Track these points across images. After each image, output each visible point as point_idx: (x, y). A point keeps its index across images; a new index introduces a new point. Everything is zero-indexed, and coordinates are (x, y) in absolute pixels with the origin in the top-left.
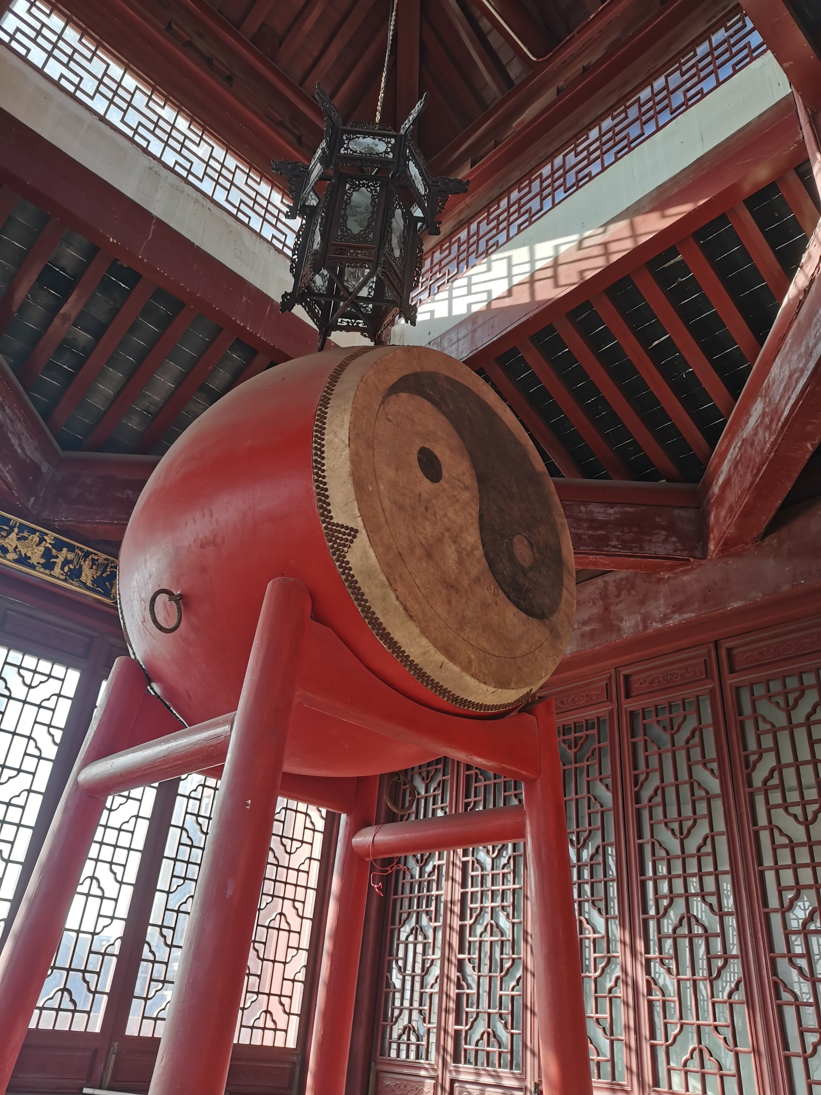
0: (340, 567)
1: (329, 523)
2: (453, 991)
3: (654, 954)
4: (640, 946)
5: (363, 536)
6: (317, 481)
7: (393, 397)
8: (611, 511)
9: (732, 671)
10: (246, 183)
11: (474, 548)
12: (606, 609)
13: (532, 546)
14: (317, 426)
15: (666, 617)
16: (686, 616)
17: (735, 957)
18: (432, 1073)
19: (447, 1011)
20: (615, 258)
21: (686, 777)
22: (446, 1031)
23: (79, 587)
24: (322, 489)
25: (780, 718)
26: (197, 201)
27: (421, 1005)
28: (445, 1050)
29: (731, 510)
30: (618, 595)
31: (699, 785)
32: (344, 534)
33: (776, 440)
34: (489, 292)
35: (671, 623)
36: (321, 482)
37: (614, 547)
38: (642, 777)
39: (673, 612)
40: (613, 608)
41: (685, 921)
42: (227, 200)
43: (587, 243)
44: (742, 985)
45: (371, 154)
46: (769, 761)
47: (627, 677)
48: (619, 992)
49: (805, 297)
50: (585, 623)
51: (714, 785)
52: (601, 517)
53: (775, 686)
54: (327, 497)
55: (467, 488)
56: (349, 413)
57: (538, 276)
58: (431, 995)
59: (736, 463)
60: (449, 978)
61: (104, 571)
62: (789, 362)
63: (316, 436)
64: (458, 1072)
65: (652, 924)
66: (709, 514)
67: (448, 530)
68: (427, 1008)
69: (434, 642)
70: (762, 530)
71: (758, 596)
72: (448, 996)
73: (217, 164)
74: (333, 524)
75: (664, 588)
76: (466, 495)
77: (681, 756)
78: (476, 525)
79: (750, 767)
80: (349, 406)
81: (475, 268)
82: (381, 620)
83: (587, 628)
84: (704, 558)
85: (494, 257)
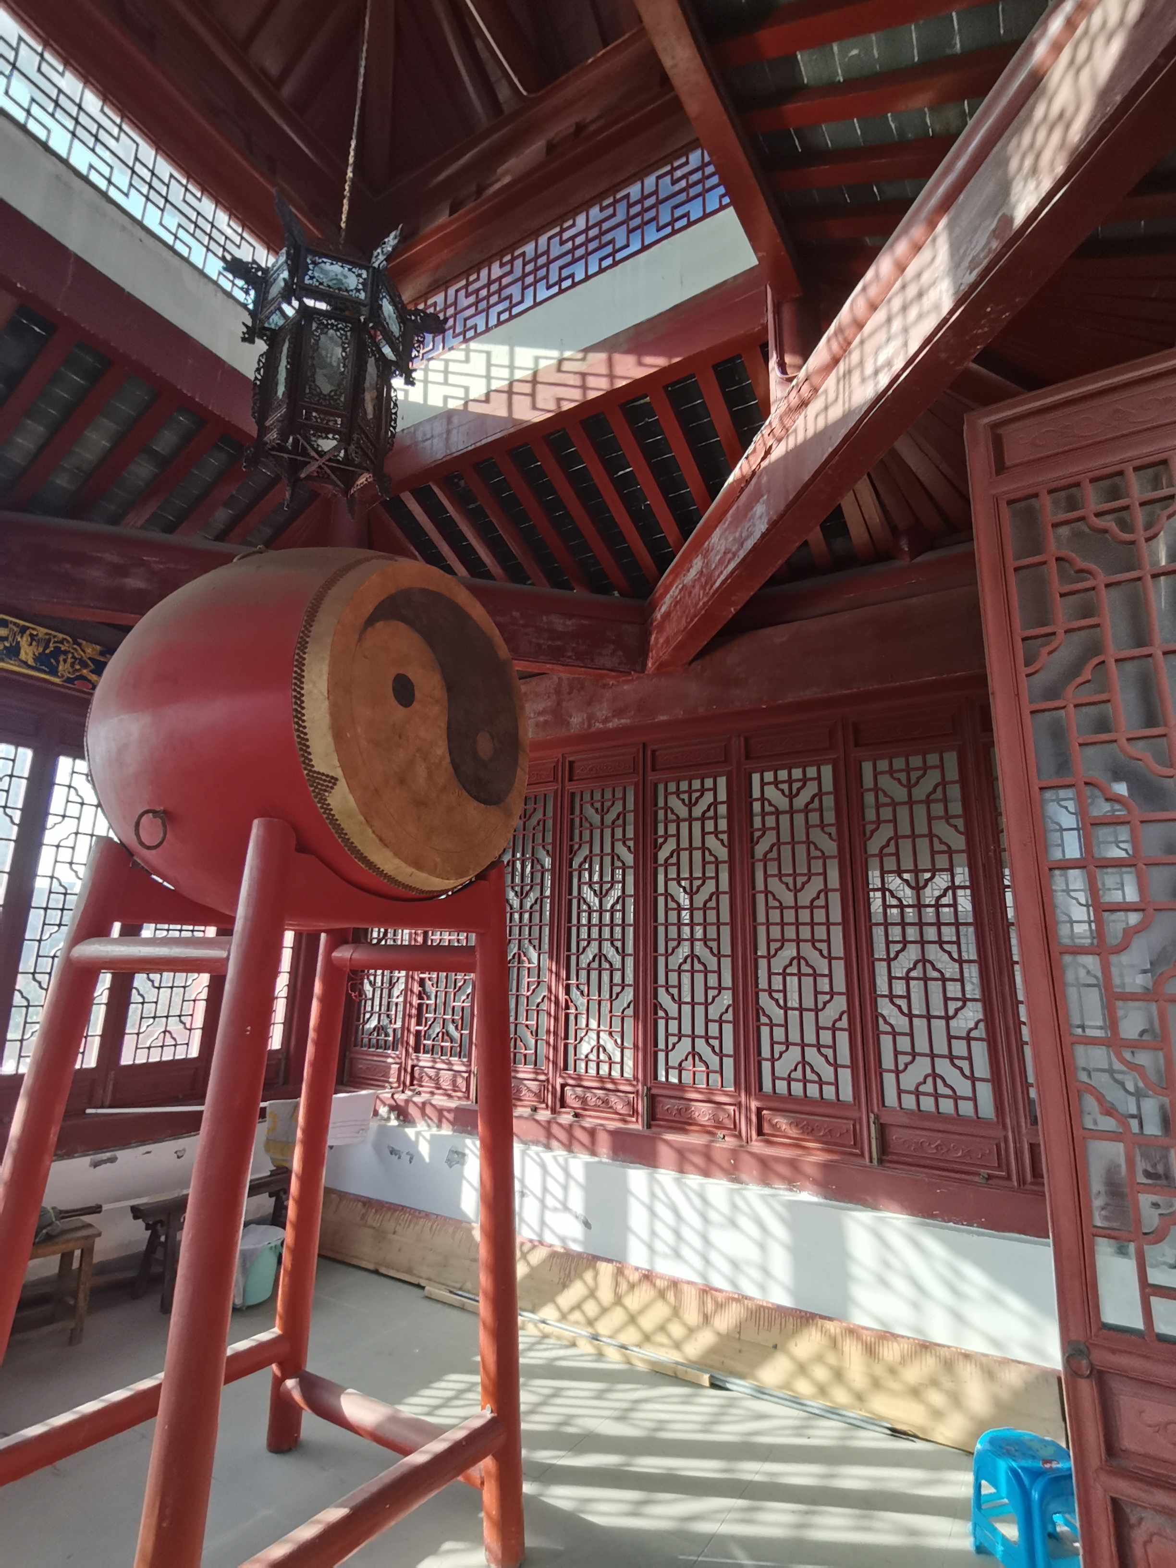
0: (322, 808)
1: (310, 771)
2: (415, 1001)
3: (573, 981)
4: (563, 974)
5: (342, 786)
6: (298, 730)
7: (370, 629)
8: (569, 623)
9: (653, 770)
10: (184, 201)
11: (442, 758)
12: (559, 704)
13: (493, 738)
14: (296, 672)
15: (606, 720)
16: (623, 721)
17: (629, 985)
18: (398, 1061)
19: (410, 1016)
20: (592, 395)
21: (609, 851)
22: (409, 1030)
23: (19, 666)
24: (303, 739)
25: (683, 812)
26: (123, 228)
27: (388, 1010)
28: (408, 1043)
29: (667, 642)
30: (569, 693)
31: (619, 857)
32: (325, 781)
33: (708, 602)
34: (467, 389)
35: (610, 725)
36: (302, 732)
37: (570, 657)
38: (576, 847)
39: (614, 716)
40: (564, 704)
41: (597, 959)
42: (161, 224)
43: (566, 366)
44: (632, 1006)
45: (340, 289)
46: (671, 845)
47: (571, 763)
48: (544, 1006)
49: (746, 486)
50: (540, 714)
51: (629, 859)
52: (560, 628)
53: (684, 786)
54: (308, 747)
55: (437, 701)
56: (327, 662)
57: (517, 388)
58: (397, 1004)
59: (676, 603)
60: (412, 991)
61: (47, 647)
62: (726, 539)
63: (295, 684)
64: (418, 1059)
65: (573, 959)
66: (650, 635)
67: (418, 750)
68: (393, 1012)
69: (405, 861)
70: (691, 658)
71: (679, 713)
72: (411, 1004)
73: (145, 170)
74: (315, 772)
75: (608, 694)
76: (436, 709)
77: (608, 832)
78: (445, 737)
79: (657, 847)
80: (327, 654)
81: (453, 352)
82: (359, 847)
83: (542, 719)
84: (643, 672)
85: (473, 345)
